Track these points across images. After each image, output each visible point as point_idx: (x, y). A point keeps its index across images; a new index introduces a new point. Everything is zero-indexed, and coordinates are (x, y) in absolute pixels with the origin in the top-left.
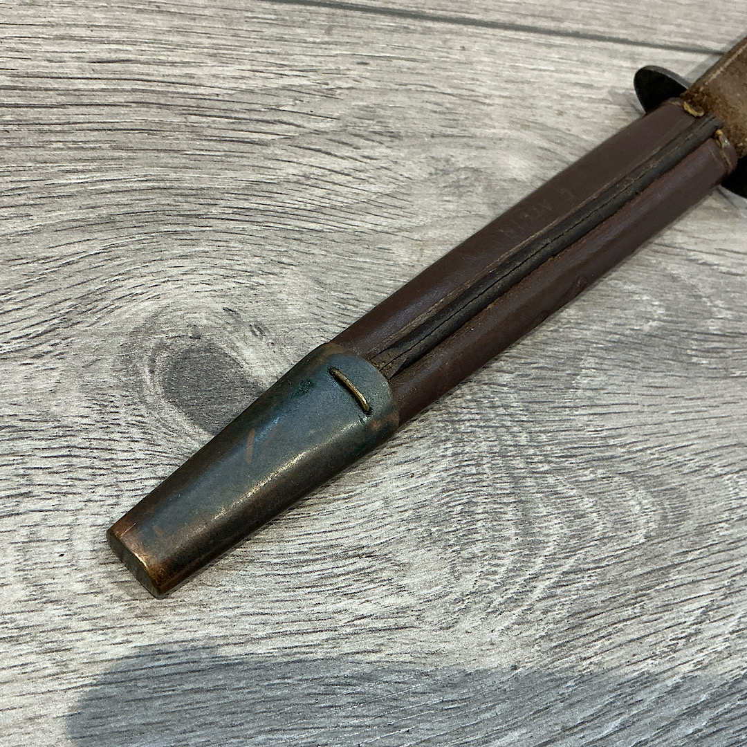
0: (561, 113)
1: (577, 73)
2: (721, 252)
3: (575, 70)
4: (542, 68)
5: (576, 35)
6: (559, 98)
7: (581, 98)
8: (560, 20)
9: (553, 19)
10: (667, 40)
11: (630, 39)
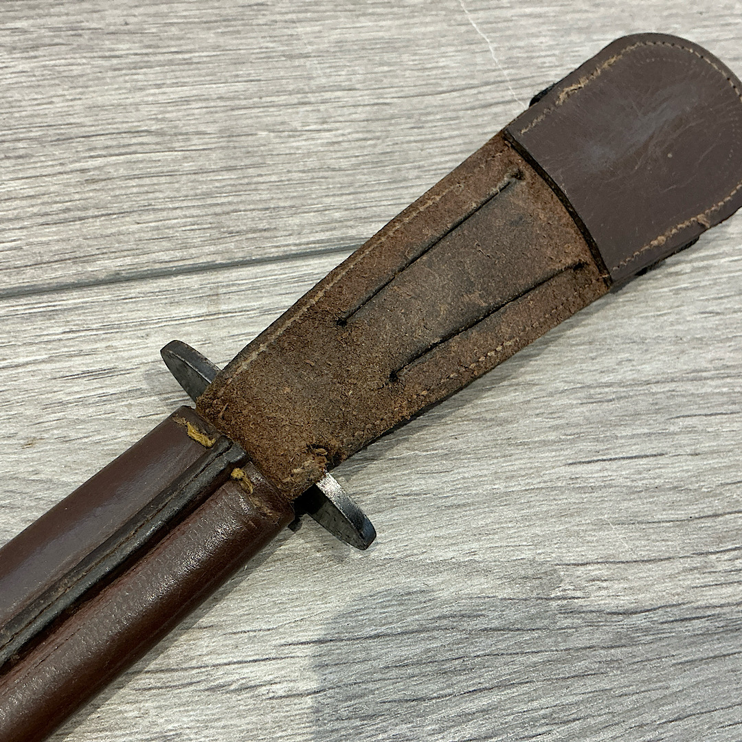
0: (30, 443)
1: (93, 352)
2: (286, 650)
3: (86, 347)
4: (22, 360)
5: (115, 279)
6: (38, 412)
7: (82, 402)
8: (88, 259)
9: (75, 260)
10: (291, 243)
11: (219, 260)
